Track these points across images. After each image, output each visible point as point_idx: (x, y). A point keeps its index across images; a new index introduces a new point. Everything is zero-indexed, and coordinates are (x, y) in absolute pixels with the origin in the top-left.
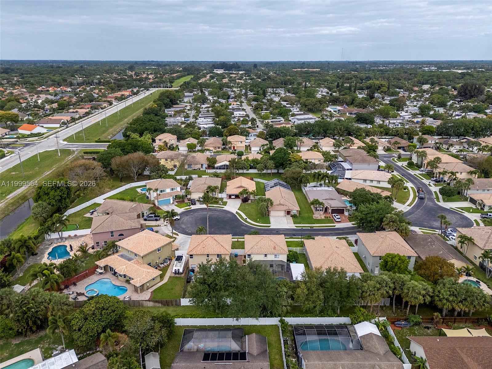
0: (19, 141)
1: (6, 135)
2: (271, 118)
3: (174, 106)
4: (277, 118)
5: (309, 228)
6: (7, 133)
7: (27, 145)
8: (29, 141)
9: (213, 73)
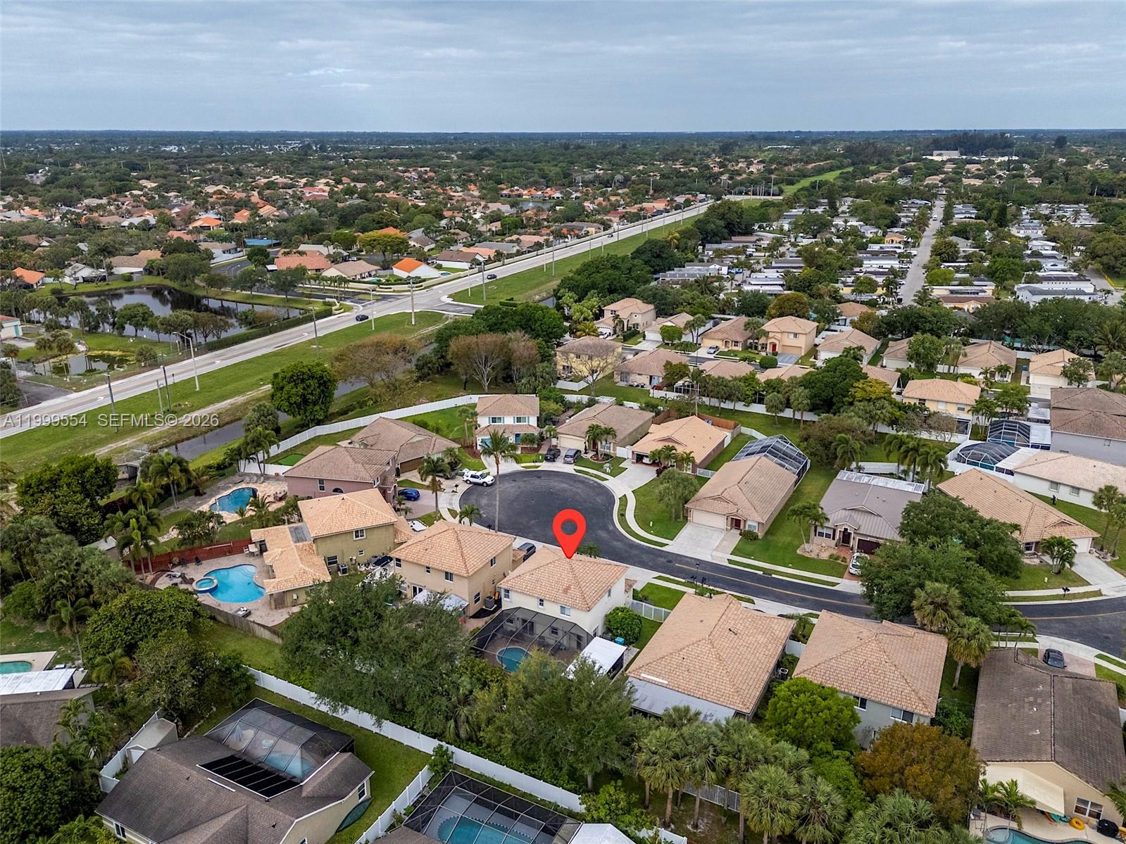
0: (378, 289)
1: (370, 276)
2: (956, 283)
3: (734, 238)
4: (976, 283)
5: (761, 573)
6: (373, 273)
7: (384, 298)
8: (394, 291)
9: (921, 160)
